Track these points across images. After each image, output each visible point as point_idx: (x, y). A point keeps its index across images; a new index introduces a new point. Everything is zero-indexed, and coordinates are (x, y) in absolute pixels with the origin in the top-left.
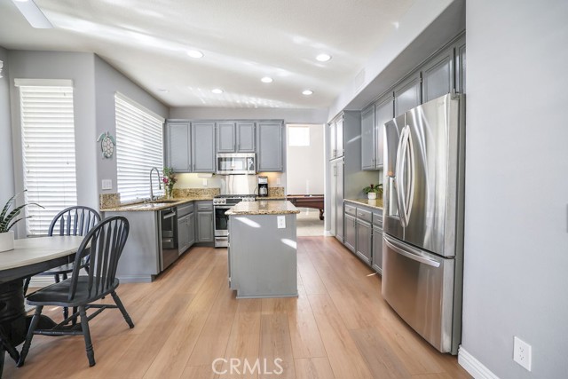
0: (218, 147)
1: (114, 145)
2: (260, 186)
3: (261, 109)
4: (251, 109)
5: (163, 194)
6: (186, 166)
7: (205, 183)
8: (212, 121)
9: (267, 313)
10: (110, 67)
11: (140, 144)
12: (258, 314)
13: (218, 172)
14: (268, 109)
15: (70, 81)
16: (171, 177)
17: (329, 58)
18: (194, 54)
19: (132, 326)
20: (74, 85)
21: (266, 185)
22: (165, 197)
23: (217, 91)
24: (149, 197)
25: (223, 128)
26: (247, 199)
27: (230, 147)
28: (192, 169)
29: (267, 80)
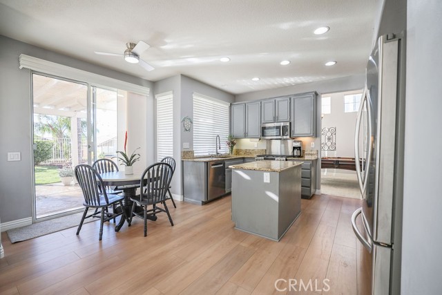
0: (262, 119)
1: (192, 122)
2: (294, 148)
3: (298, 85)
4: (290, 87)
5: (228, 152)
6: (242, 134)
7: (256, 146)
8: (258, 101)
9: (244, 244)
10: (189, 80)
11: (210, 121)
12: (237, 243)
13: (262, 137)
14: (303, 84)
15: (171, 92)
16: (232, 143)
17: (326, 29)
18: (225, 60)
19: (172, 225)
20: (173, 93)
21: (300, 148)
22: (229, 154)
23: (256, 79)
24: (215, 153)
25: (266, 105)
26: (279, 158)
27: (271, 118)
28: (246, 136)
29: (285, 63)
